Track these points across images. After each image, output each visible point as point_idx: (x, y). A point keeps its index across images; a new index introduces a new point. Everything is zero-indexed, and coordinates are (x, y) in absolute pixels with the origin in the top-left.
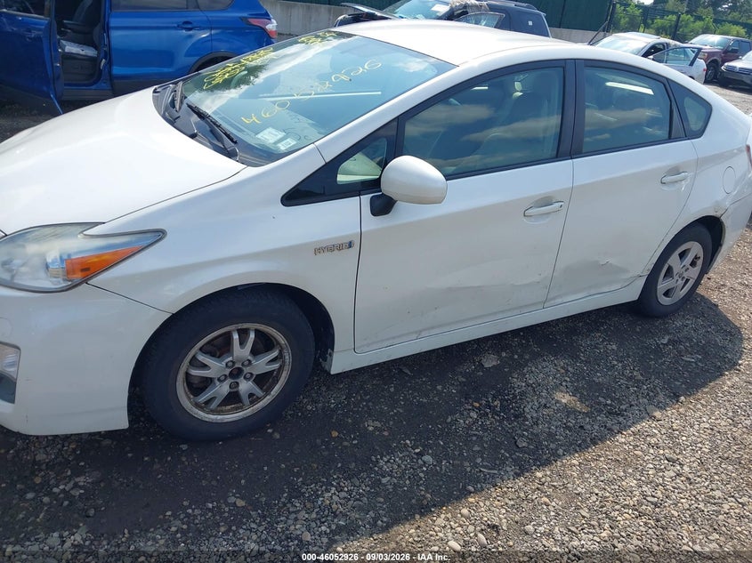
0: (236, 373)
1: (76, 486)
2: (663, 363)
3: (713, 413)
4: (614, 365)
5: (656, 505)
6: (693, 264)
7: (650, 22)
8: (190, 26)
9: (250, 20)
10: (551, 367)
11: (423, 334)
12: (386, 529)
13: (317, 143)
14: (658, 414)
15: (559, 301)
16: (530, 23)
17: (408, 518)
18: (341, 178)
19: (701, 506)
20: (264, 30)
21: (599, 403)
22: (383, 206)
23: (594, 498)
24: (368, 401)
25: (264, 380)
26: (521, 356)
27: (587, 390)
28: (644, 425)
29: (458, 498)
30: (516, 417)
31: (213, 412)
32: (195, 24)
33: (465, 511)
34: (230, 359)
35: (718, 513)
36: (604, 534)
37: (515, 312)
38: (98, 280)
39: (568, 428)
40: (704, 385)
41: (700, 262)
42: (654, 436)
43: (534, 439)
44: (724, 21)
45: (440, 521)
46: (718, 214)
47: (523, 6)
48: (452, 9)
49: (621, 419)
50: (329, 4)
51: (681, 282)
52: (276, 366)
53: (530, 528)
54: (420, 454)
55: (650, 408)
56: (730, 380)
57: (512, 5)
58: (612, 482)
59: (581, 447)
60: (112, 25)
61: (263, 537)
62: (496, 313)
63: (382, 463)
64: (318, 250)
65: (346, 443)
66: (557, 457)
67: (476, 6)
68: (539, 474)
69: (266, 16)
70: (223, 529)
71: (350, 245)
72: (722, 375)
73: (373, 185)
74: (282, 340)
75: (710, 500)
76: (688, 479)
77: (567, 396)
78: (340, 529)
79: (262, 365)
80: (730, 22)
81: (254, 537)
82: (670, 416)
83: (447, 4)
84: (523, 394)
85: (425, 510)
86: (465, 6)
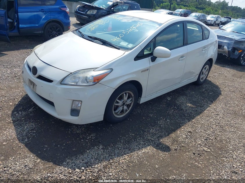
0: (124, 104)
1: (92, 137)
2: (206, 95)
3: (221, 104)
4: (196, 97)
5: (218, 123)
6: (207, 71)
7: (159, 5)
8: (43, 11)
9: (62, 8)
10: (183, 99)
11: (158, 92)
12: (168, 135)
13: (140, 45)
14: (210, 106)
15: (182, 82)
16: (136, 7)
17: (171, 133)
18: (145, 53)
19: (227, 122)
20: (66, 11)
21: (197, 105)
22: (154, 59)
23: (206, 124)
24: (147, 110)
25: (128, 106)
26: (175, 97)
27: (193, 103)
28: (208, 108)
29: (179, 127)
30: (181, 110)
31: (118, 115)
32: (45, 10)
33: (182, 129)
34: (123, 100)
35: (231, 123)
36: (212, 130)
37: (175, 85)
38: (101, 82)
39: (193, 111)
40: (216, 99)
41: (208, 70)
42: (211, 110)
43: (188, 114)
44: (180, 5)
45: (178, 132)
46: (212, 58)
47: (133, 2)
48: (113, 3)
49: (203, 108)
50: (68, 1)
51: (205, 76)
52: (131, 102)
53: (197, 131)
54: (166, 120)
55: (208, 105)
56: (221, 97)
57: (130, 2)
58: (208, 120)
59: (199, 114)
60: (19, 11)
61: (143, 141)
62: (168, 87)
63: (159, 123)
64: (142, 71)
65: (148, 120)
66: (195, 117)
67: (120, 2)
68: (193, 121)
69: (65, 7)
70: (133, 140)
71: (148, 69)
72: (219, 96)
73: (151, 54)
74: (133, 95)
75: (228, 121)
76: (222, 118)
77: (190, 104)
78: (158, 137)
79: (129, 102)
80: (181, 5)
81: (141, 141)
82: (212, 106)
83: (112, 2)
84: (180, 105)
85: (174, 131)
86: (117, 2)
